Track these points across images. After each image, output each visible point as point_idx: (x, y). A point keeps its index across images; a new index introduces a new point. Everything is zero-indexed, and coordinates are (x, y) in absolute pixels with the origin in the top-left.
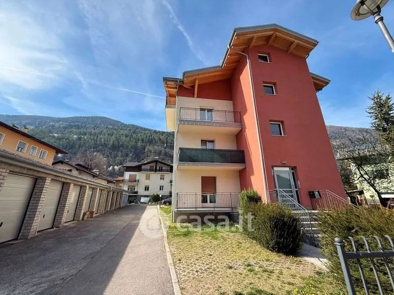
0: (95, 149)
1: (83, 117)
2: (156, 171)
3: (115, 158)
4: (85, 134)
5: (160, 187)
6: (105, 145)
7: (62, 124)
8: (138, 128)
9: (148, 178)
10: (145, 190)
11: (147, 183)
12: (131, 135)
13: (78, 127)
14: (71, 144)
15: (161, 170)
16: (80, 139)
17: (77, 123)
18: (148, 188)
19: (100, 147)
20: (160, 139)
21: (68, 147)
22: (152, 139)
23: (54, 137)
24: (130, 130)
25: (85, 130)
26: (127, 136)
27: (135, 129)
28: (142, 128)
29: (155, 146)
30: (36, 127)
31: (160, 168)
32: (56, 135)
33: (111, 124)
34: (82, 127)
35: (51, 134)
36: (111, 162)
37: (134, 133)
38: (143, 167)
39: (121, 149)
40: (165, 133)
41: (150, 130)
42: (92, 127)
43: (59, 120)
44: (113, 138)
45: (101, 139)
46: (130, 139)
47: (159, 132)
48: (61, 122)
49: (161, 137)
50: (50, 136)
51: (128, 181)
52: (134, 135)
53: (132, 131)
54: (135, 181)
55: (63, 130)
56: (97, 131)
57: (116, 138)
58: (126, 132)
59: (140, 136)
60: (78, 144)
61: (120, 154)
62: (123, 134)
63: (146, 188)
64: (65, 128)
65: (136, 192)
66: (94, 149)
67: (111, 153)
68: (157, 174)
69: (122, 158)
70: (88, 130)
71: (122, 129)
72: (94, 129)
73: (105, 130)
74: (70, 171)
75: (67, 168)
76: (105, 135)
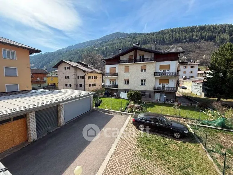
2: (135, 61)
4: (108, 45)
5: (142, 80)
7: (99, 42)
8: (136, 34)
9: (127, 70)
10: (125, 83)
11: (126, 76)
12: (132, 40)
13: (106, 42)
15: (142, 59)
16: (106, 48)
18: (128, 81)
20: (151, 39)
22: (145, 40)
24: (131, 37)
26: (129, 41)
27: (135, 35)
28: (139, 34)
29: (148, 45)
31: (140, 57)
32: (97, 48)
33: (120, 36)
34: (107, 41)
35: (95, 49)
37: (134, 38)
38: (121, 58)
40: (155, 33)
41: (145, 34)
43: (98, 40)
44: (122, 44)
45: (116, 46)
46: (132, 43)
47: (151, 33)
49: (152, 36)
51: (109, 75)
52: (134, 40)
53: (133, 37)
54: (115, 74)
56: (114, 42)
57: (124, 44)
58: (129, 39)
59: (138, 39)
60: (106, 51)
63: (125, 81)
64: (100, 44)
65: (117, 86)
66: (113, 53)
68: (137, 65)
70: (110, 43)
71: (127, 38)
72: (113, 41)
73: (118, 40)
74: (69, 68)
75: (68, 66)
76: (118, 43)
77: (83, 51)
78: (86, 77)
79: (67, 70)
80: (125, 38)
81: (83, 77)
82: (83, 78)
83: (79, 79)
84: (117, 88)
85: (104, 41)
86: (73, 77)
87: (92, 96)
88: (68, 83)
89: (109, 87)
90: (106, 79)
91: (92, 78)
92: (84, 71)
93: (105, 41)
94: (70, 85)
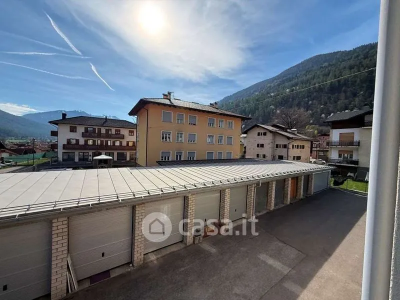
0: (309, 98)
1: (293, 67)
3: (336, 102)
4: (296, 84)
6: (320, 89)
7: (276, 83)
13: (290, 80)
14: (285, 99)
16: (292, 91)
17: (289, 76)
19: (315, 94)
21: (283, 102)
23: (271, 97)
24: (358, 56)
25: (296, 80)
26: (352, 67)
30: (260, 92)
32: (272, 94)
34: (293, 78)
35: (269, 95)
36: (331, 109)
39: (344, 88)
42: (304, 74)
45: (315, 85)
48: (275, 81)
50: (268, 97)
51: (338, 144)
54: (352, 144)
55: (277, 87)
56: (309, 76)
58: (352, 62)
60: (291, 97)
61: (342, 96)
62: (345, 68)
64: (279, 85)
65: (357, 163)
67: (329, 98)
69: (347, 101)
70: (300, 79)
71: (344, 61)
72: (306, 76)
73: (318, 72)
74: (265, 134)
75: (263, 131)
76: (319, 78)
77: (247, 102)
78: (291, 146)
79: (260, 136)
80: (339, 63)
81: (285, 146)
82: (286, 148)
83: (278, 149)
84: (356, 166)
85: (286, 78)
86: (270, 146)
87: (330, 171)
88: (261, 154)
89: (337, 162)
90: (331, 149)
91: (298, 148)
92: (289, 138)
93: (290, 77)
94: (264, 156)
